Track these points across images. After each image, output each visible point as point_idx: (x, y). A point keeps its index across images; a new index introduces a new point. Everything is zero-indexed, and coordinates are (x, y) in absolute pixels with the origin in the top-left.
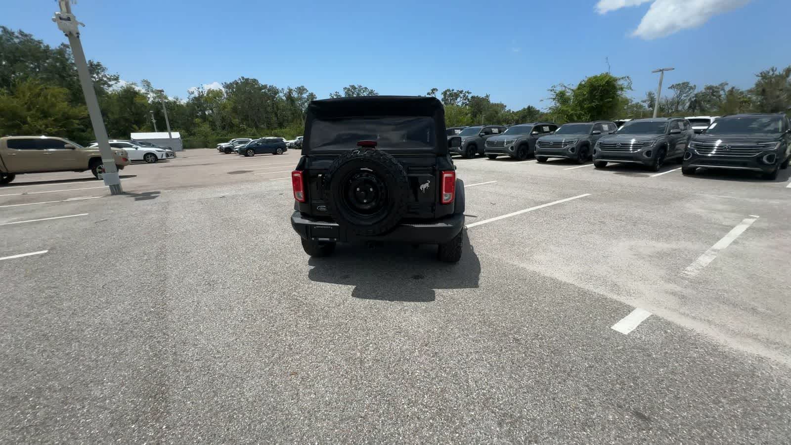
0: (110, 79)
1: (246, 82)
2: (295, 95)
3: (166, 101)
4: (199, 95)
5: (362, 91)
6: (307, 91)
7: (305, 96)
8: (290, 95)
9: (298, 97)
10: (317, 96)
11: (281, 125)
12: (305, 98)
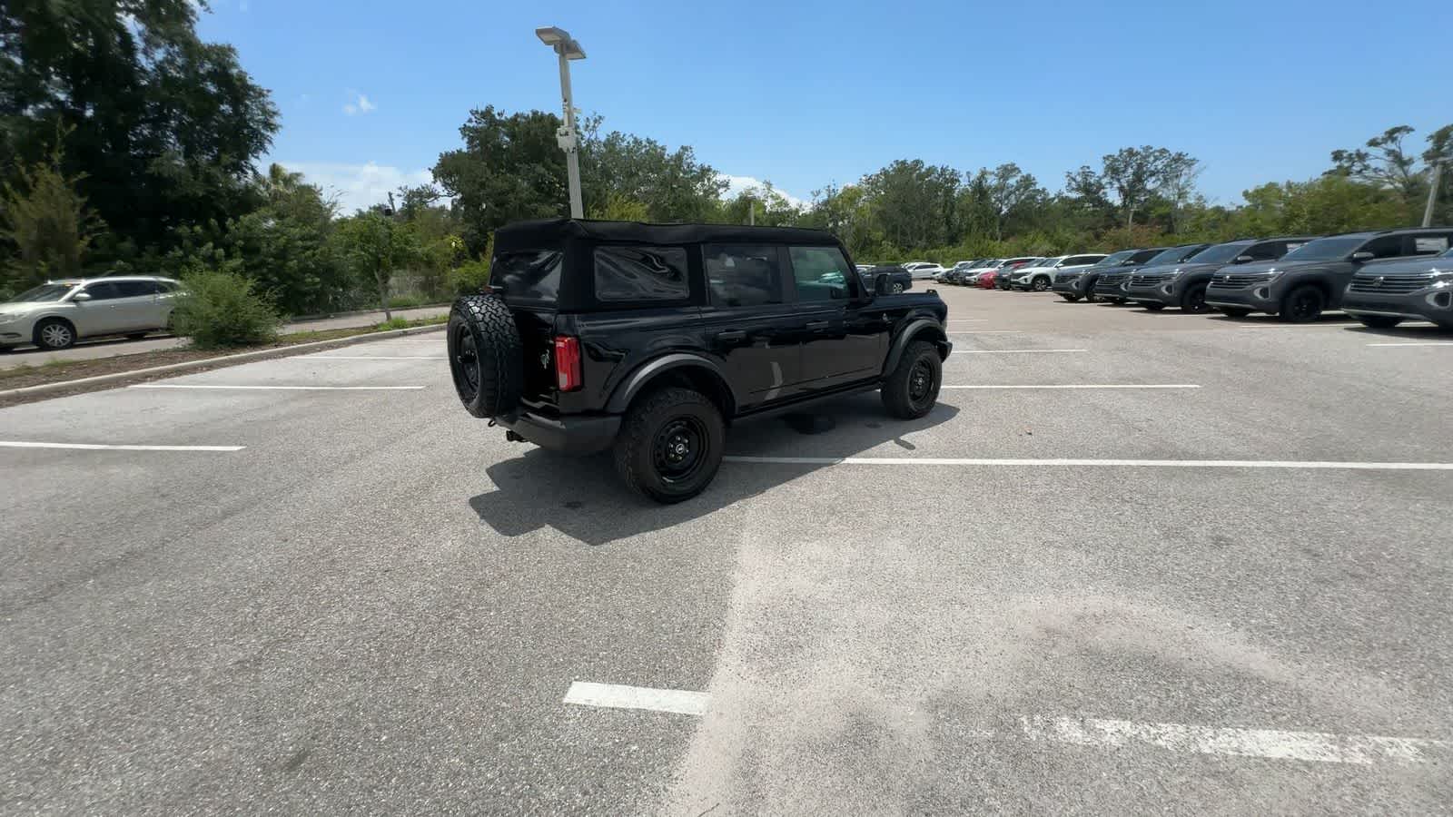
0: (719, 186)
1: (903, 168)
2: (992, 181)
3: (787, 209)
4: (829, 196)
5: (1152, 159)
6: (1020, 171)
7: (1012, 181)
8: (981, 182)
9: (999, 184)
10: (1037, 180)
11: (953, 240)
12: (1012, 186)
